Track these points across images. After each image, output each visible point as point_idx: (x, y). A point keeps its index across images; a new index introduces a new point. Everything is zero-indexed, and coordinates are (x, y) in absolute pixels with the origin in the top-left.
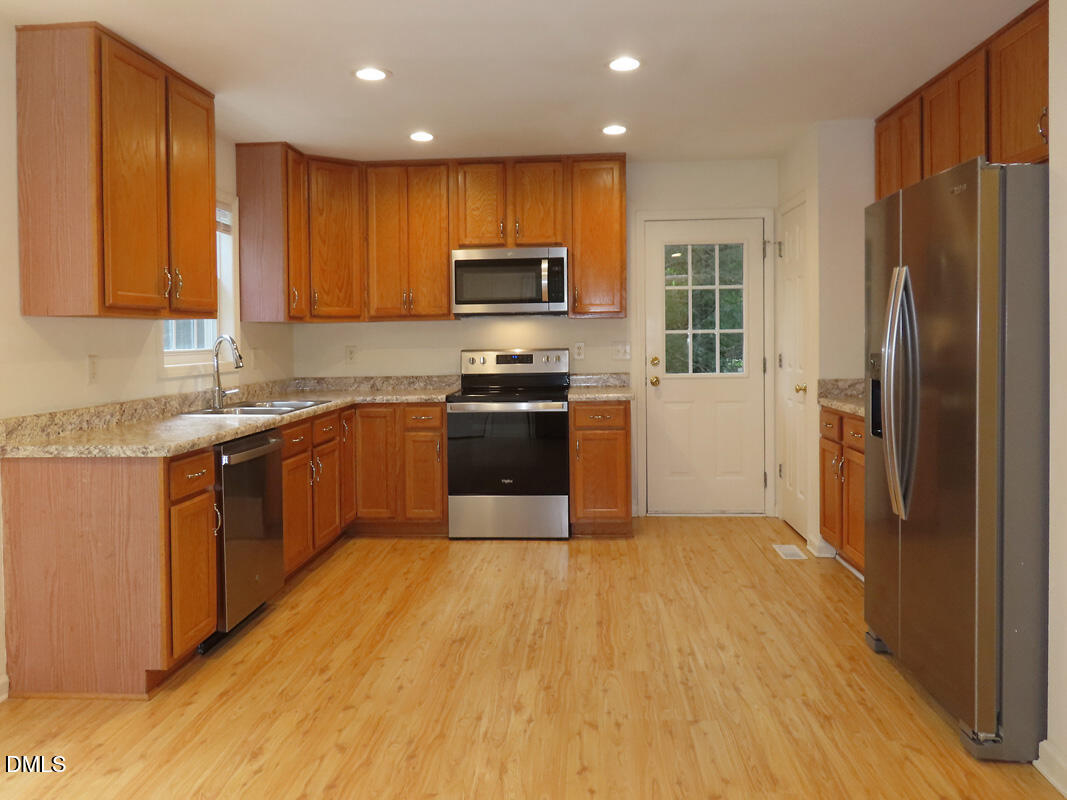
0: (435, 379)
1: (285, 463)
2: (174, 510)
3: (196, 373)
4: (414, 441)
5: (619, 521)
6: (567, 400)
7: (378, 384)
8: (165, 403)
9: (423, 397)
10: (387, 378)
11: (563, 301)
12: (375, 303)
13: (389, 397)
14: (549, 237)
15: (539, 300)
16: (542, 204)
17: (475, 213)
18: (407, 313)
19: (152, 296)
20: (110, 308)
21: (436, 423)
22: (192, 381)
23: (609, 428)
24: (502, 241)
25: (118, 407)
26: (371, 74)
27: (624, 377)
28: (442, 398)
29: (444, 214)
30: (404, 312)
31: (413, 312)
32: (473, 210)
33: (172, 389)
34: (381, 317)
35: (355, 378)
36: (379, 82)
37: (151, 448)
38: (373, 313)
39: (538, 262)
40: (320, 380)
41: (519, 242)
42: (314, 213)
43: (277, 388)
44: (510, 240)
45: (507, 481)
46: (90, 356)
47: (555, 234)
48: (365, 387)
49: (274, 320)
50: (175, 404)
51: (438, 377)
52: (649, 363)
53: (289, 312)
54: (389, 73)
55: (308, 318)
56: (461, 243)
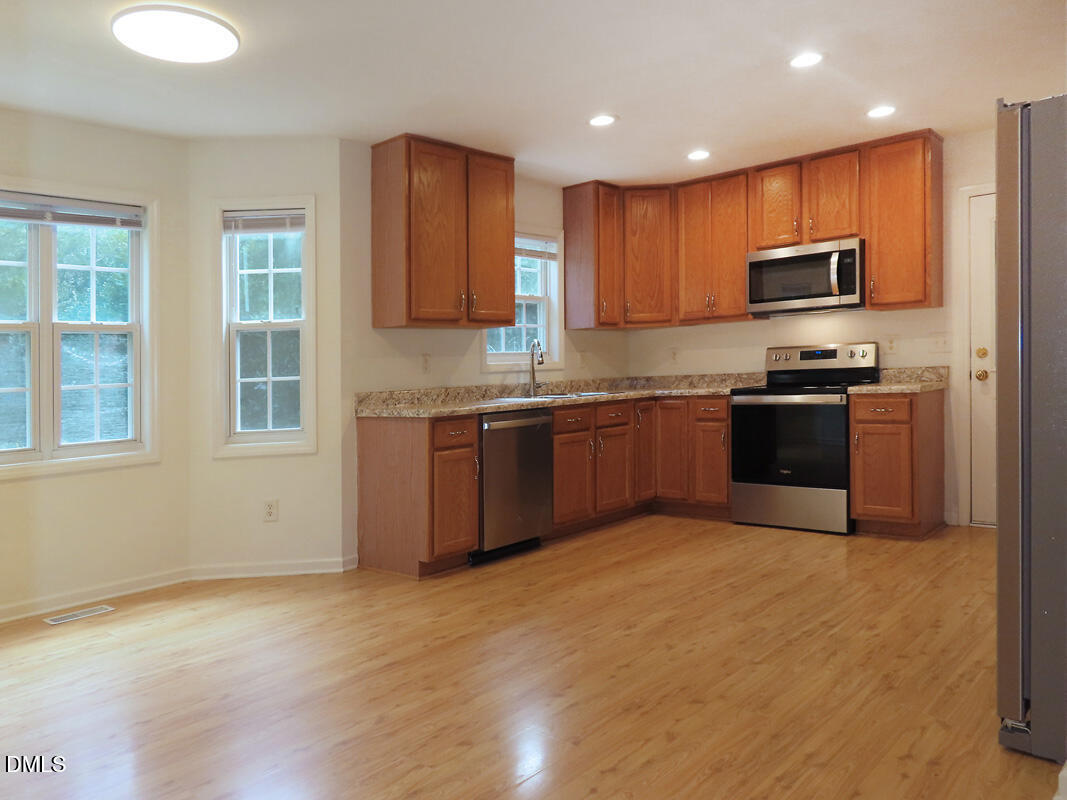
0: (745, 376)
1: (556, 437)
2: (437, 454)
3: (516, 369)
4: (704, 431)
5: (903, 521)
6: (846, 393)
7: (695, 381)
8: (486, 391)
9: (711, 390)
10: (703, 376)
11: (854, 293)
12: (684, 308)
13: (682, 391)
14: (844, 229)
15: (830, 294)
16: (837, 197)
17: (772, 215)
18: (711, 316)
19: (449, 311)
20: (415, 320)
21: (723, 414)
22: (515, 375)
23: (893, 422)
24: (797, 239)
25: (443, 390)
26: (601, 121)
27: (942, 371)
28: (727, 391)
29: (744, 219)
30: (707, 315)
31: (716, 314)
32: (771, 212)
33: (495, 380)
34: (690, 321)
35: (676, 377)
36: (611, 125)
37: (421, 411)
38: (682, 316)
39: (828, 255)
40: (648, 379)
41: (814, 237)
42: (628, 234)
43: (606, 384)
44: (806, 237)
45: (785, 472)
46: (425, 355)
47: (850, 226)
48: (685, 383)
49: (588, 326)
50: (495, 391)
51: (747, 374)
52: (974, 354)
53: (599, 318)
54: (617, 118)
55: (622, 325)
56: (758, 245)
